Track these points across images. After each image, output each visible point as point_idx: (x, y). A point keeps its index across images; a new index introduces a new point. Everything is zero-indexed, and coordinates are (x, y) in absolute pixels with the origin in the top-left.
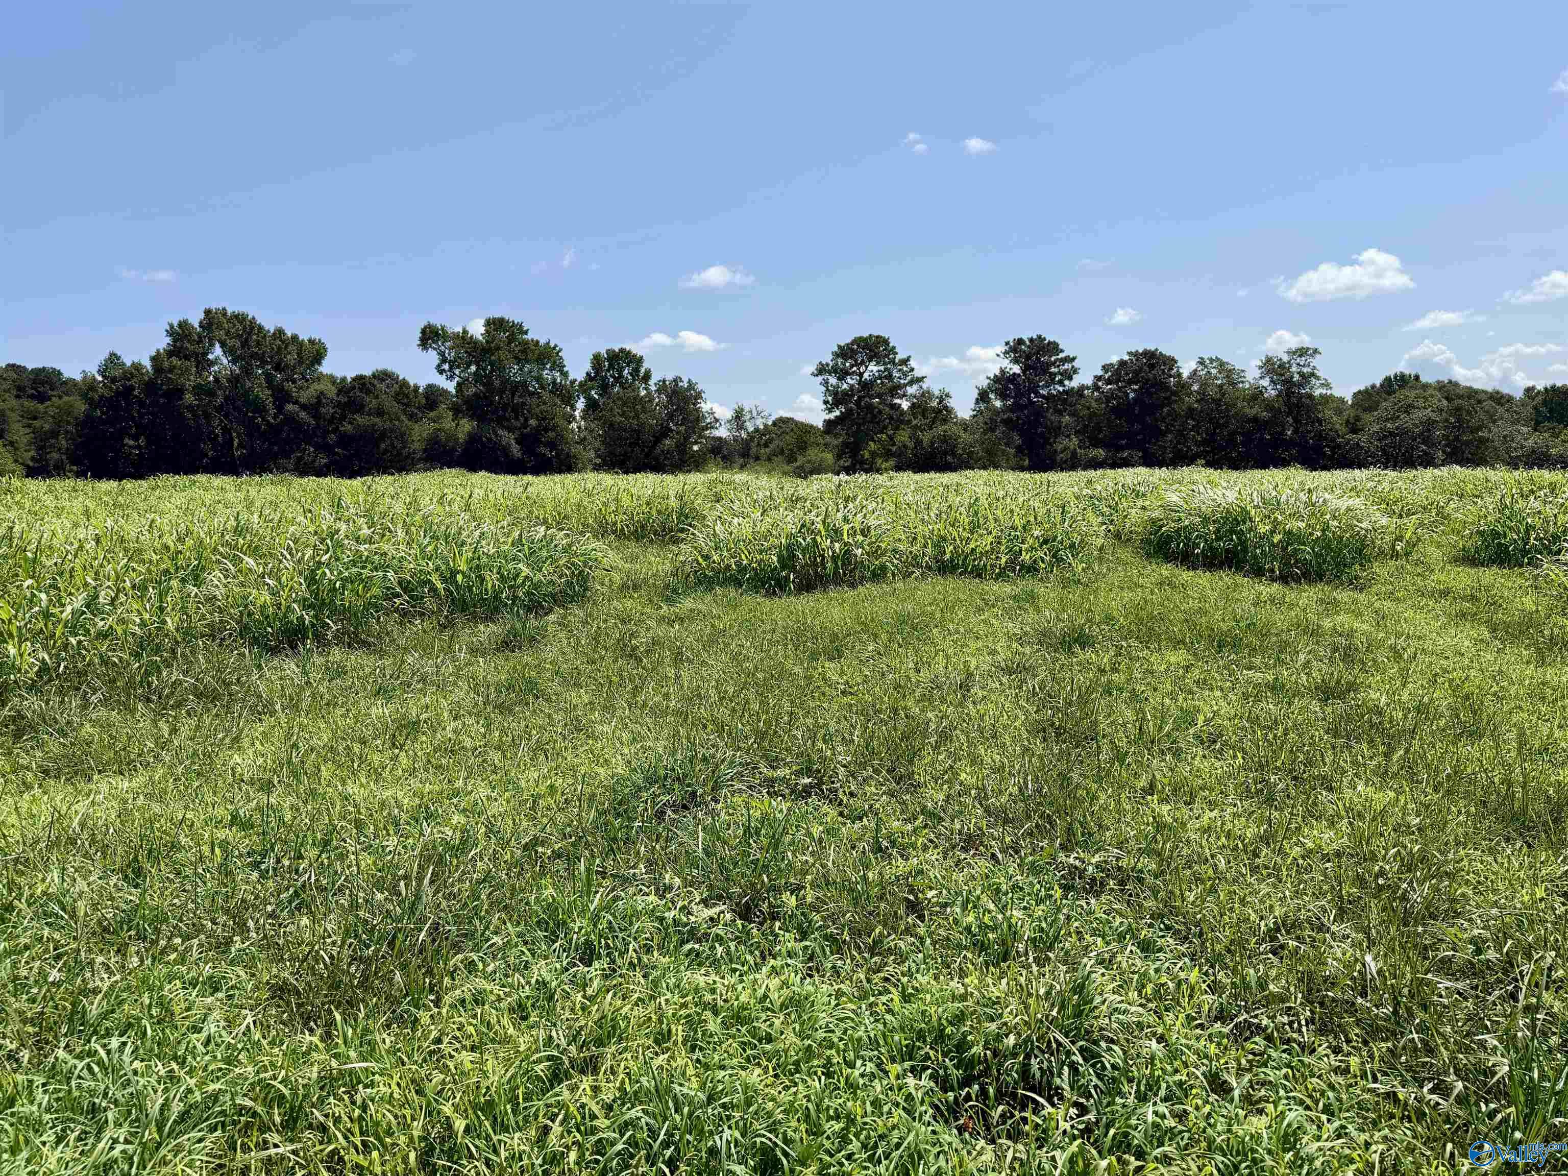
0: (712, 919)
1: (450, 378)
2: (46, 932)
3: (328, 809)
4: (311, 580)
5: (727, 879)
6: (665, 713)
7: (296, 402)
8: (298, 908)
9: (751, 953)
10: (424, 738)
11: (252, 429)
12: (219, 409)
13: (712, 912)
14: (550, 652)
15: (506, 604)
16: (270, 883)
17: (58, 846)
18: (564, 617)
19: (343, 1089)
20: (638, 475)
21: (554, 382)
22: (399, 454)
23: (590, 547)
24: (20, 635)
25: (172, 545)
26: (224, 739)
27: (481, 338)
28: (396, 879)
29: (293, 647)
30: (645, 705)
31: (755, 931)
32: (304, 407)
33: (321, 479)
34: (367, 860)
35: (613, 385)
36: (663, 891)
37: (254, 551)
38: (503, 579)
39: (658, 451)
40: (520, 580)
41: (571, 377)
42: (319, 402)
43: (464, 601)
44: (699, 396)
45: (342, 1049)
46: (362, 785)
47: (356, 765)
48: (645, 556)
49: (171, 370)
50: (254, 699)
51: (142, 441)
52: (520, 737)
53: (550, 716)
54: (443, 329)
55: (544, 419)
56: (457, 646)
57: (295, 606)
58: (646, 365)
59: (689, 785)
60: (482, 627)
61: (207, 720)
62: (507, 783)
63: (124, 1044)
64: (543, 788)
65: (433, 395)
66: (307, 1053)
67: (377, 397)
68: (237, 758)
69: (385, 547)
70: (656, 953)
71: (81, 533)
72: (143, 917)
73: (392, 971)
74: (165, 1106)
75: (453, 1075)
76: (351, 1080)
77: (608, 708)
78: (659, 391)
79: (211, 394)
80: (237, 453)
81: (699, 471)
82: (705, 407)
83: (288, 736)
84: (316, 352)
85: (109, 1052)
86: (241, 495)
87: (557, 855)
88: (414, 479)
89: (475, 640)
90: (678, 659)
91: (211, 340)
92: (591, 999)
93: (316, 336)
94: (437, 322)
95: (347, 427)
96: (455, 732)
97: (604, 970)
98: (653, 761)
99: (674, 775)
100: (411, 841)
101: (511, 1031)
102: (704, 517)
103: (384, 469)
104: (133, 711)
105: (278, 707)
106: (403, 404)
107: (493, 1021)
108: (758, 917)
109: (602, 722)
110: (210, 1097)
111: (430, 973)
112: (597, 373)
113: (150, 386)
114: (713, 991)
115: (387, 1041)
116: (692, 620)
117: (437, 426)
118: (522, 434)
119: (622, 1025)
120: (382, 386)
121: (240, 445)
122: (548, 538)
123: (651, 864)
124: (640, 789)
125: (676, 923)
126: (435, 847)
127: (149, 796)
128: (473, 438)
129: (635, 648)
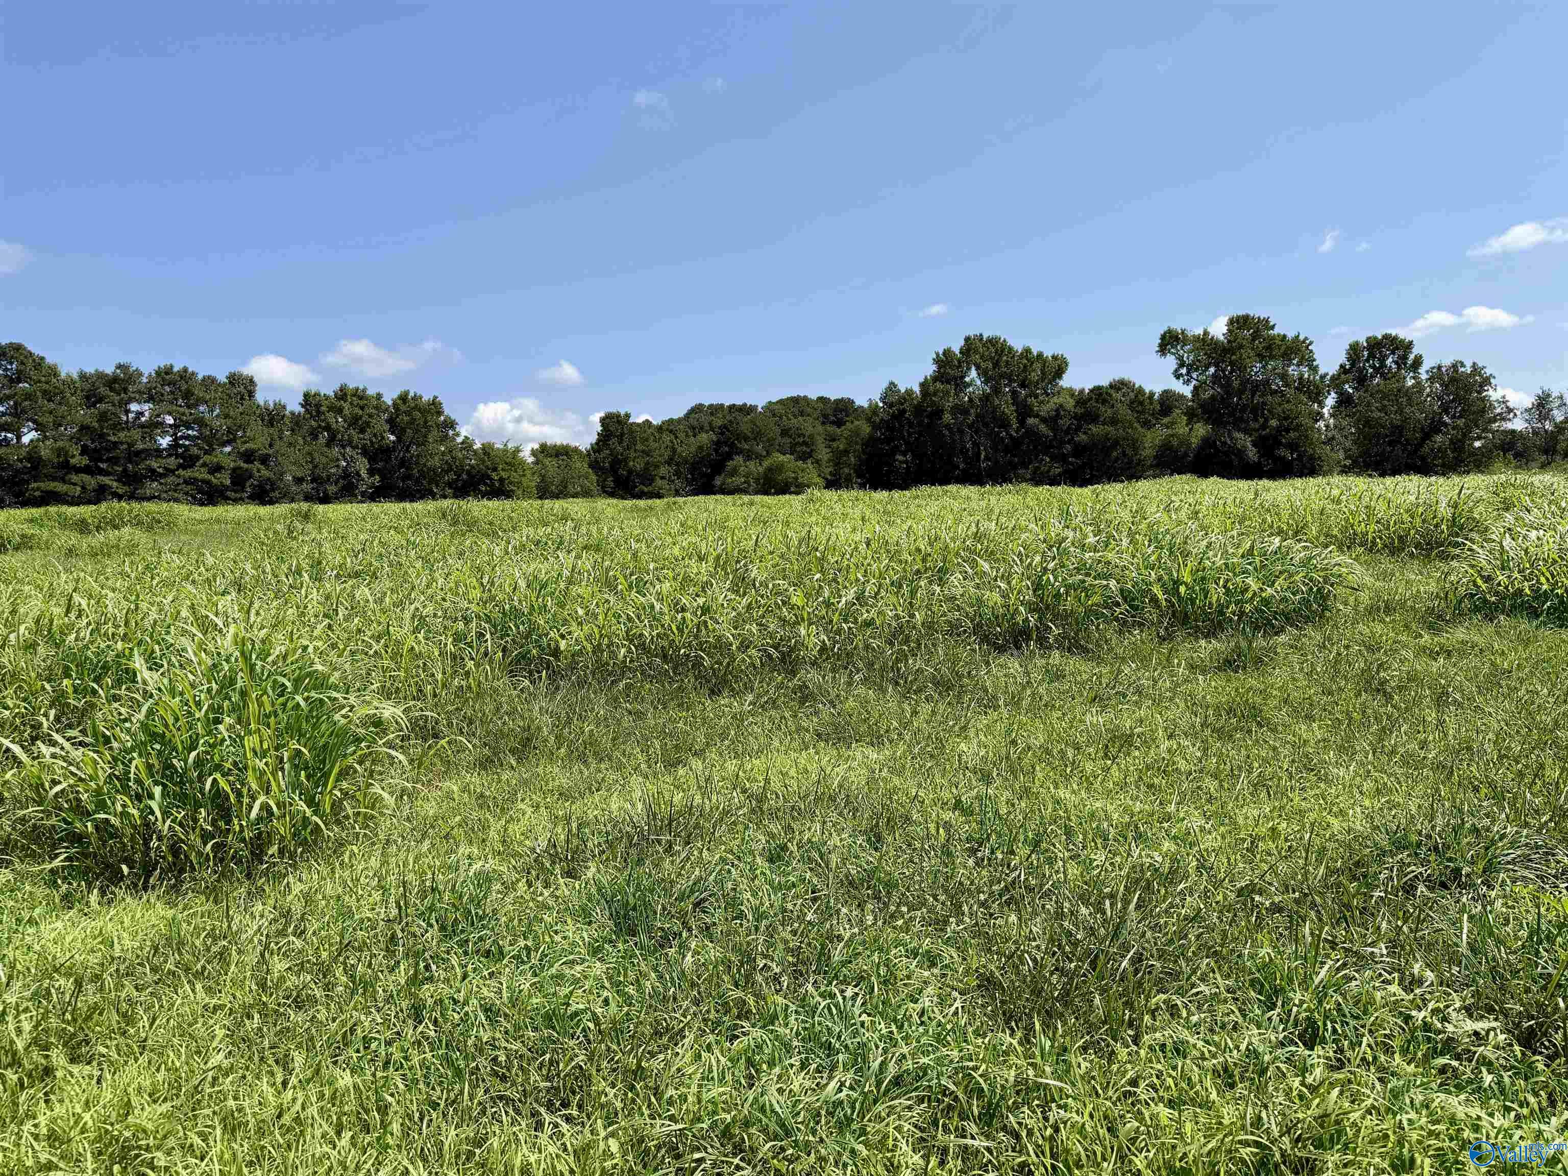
0: (1476, 1033)
1: (1187, 383)
2: (808, 875)
3: (1040, 810)
4: (1038, 587)
5: (1502, 988)
6: (1420, 764)
7: (1037, 416)
8: (1008, 903)
9: (1536, 1094)
10: (1137, 753)
11: (996, 441)
12: (970, 426)
13: (1481, 1026)
14: (1278, 676)
15: (1231, 620)
16: (984, 873)
17: (823, 801)
18: (1298, 639)
19: (1036, 1102)
20: (1398, 478)
21: (1301, 378)
22: (1130, 462)
23: (1333, 562)
24: (809, 619)
25: (923, 547)
26: (954, 726)
27: (1222, 338)
28: (1102, 898)
29: (1018, 647)
30: (1393, 752)
31: (1540, 1066)
32: (1044, 420)
33: (1053, 488)
34: (1074, 870)
35: (1372, 376)
36: (1411, 983)
37: (990, 555)
38: (1228, 592)
39: (1426, 449)
40: (1249, 595)
41: (1322, 371)
42: (1058, 416)
43: (1186, 614)
44: (1487, 381)
45: (1038, 1060)
46: (1074, 792)
47: (1068, 770)
48: (1403, 574)
49: (935, 394)
50: (981, 693)
51: (909, 457)
52: (1240, 768)
53: (1275, 749)
54: (1183, 333)
55: (1286, 419)
56: (1176, 661)
57: (1022, 609)
58: (1415, 351)
59: (1450, 860)
60: (1203, 643)
61: (941, 707)
62: (1223, 817)
63: (857, 994)
64: (1263, 830)
65: (1168, 401)
66: (1006, 1053)
67: (1113, 406)
68: (963, 746)
69: (1110, 556)
70: (1397, 1056)
71: (857, 537)
72: (879, 879)
73: (1092, 992)
74: (883, 1064)
75: (1148, 1127)
76: (1045, 1095)
77: (1346, 749)
78: (1431, 379)
79: (966, 412)
80: (984, 465)
81: (1482, 472)
82: (1494, 395)
83: (1009, 732)
84: (1059, 367)
85: (844, 998)
86: (983, 504)
87: (1277, 908)
88: (1143, 486)
89: (1195, 655)
90: (1441, 699)
91: (968, 364)
92: (1313, 1089)
93: (1059, 352)
94: (1177, 327)
95: (1082, 437)
96: (1169, 751)
97: (1328, 1058)
98: (1403, 821)
99: (1430, 844)
100: (1118, 859)
101: (1214, 1096)
102: (1487, 529)
103: (1112, 475)
104: (884, 691)
105: (1001, 703)
106: (1138, 412)
107: (1195, 1079)
108: (1547, 1048)
109: (1337, 764)
110: (920, 1068)
111: (1129, 1004)
112: (1353, 365)
113: (918, 409)
114: (1476, 1129)
115: (1083, 1066)
116: (1462, 654)
117: (1170, 431)
118: (1260, 435)
119: (1350, 1133)
120: (1119, 396)
121: (987, 458)
122: (1283, 550)
123: (1394, 945)
124: (1384, 853)
125: (1427, 1027)
126: (1142, 871)
127: (892, 771)
128: (1207, 442)
129: (1383, 682)
